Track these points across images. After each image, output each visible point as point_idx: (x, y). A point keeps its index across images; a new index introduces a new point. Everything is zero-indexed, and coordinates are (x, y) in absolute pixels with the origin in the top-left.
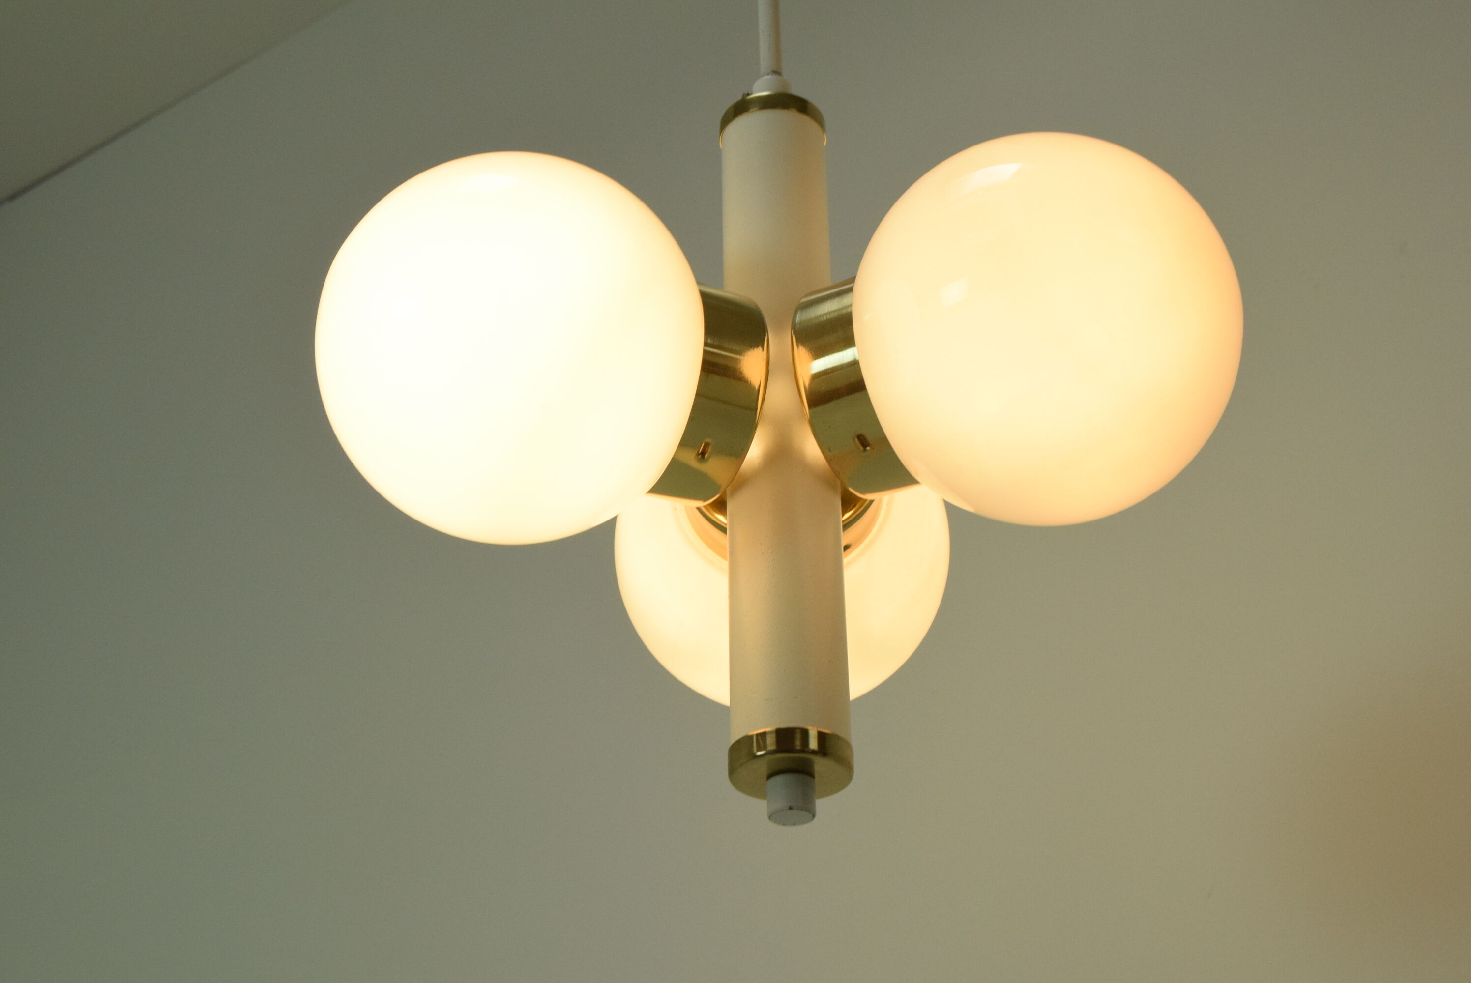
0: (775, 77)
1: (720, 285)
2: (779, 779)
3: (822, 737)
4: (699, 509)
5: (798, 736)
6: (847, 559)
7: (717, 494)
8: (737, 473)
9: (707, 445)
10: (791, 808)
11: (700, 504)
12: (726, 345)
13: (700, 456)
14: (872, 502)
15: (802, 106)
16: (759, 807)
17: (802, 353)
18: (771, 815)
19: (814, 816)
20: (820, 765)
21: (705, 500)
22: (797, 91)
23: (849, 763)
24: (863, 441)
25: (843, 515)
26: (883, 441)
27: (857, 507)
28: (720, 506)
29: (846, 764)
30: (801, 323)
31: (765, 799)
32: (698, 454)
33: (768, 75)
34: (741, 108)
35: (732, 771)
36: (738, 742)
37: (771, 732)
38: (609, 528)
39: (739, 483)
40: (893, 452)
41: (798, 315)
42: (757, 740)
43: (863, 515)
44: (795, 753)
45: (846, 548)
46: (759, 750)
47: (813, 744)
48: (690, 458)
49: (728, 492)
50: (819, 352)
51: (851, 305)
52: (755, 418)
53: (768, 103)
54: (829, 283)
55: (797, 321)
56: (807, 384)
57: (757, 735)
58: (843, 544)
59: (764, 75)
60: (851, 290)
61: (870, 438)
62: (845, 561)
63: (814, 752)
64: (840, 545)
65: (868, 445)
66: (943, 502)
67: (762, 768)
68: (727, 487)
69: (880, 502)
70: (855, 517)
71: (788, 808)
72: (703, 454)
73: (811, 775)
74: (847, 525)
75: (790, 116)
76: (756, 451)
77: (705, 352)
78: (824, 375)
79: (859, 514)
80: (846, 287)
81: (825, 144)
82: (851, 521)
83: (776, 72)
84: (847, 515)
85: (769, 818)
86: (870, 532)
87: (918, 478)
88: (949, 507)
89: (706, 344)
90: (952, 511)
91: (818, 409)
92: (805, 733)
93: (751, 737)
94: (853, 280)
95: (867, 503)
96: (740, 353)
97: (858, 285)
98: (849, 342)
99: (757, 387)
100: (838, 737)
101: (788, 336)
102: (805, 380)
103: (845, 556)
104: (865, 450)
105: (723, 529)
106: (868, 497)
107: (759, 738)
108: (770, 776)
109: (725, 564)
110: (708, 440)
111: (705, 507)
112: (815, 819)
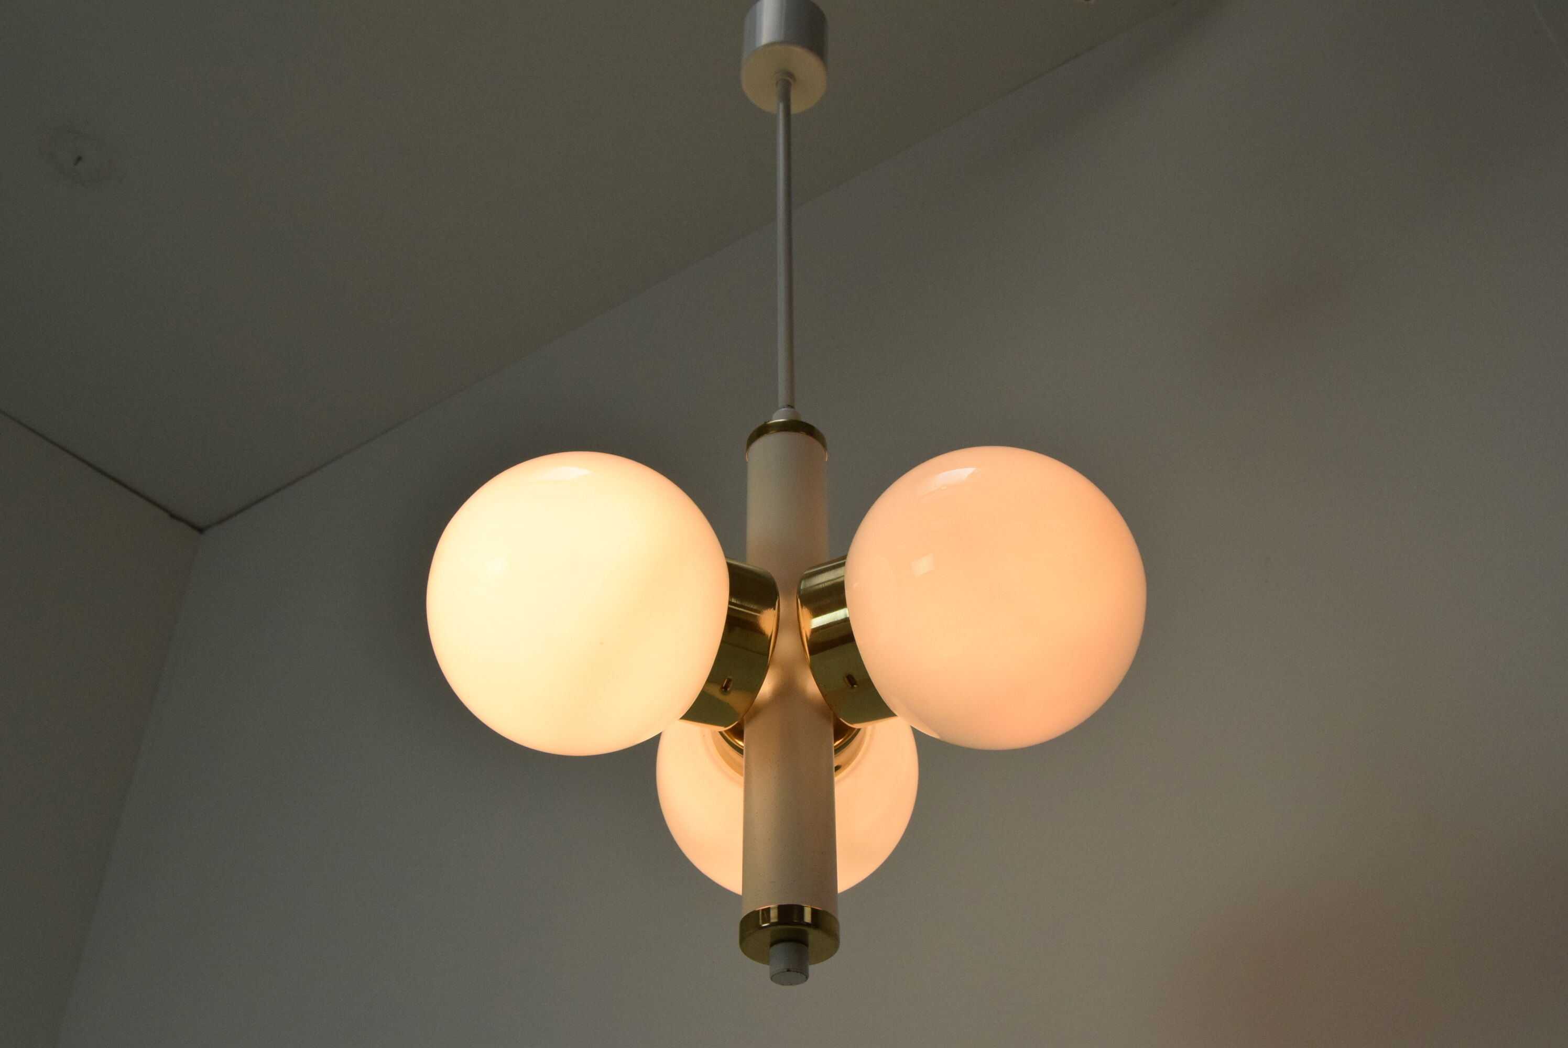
0: (789, 409)
1: (743, 558)
2: (780, 947)
3: (815, 912)
4: (721, 733)
5: (796, 911)
6: (838, 778)
7: (735, 722)
8: (751, 705)
9: (729, 681)
10: (789, 970)
11: (722, 729)
12: (746, 604)
13: (723, 690)
14: (859, 730)
15: (809, 430)
16: (763, 971)
17: (804, 613)
18: (772, 976)
19: (807, 978)
20: (814, 936)
21: (726, 727)
22: (804, 419)
23: (836, 934)
24: (851, 680)
25: (835, 742)
26: (868, 683)
27: (845, 737)
28: (738, 732)
29: (833, 935)
30: (804, 590)
31: (768, 964)
32: (722, 688)
33: (784, 408)
34: (763, 430)
35: (742, 939)
36: (748, 916)
37: (774, 908)
38: (654, 743)
39: (754, 712)
40: (875, 690)
41: (803, 582)
42: (763, 914)
43: (850, 743)
44: (792, 925)
45: (837, 768)
46: (763, 923)
47: (808, 918)
48: (716, 691)
49: (745, 721)
50: (817, 613)
51: (843, 576)
52: (767, 661)
53: (783, 427)
54: (827, 560)
55: (801, 588)
56: (808, 635)
57: (763, 910)
58: (835, 765)
59: (781, 408)
60: (843, 564)
61: (857, 679)
62: (836, 779)
63: (808, 925)
64: (832, 767)
65: (855, 684)
66: (910, 728)
67: (766, 937)
68: (744, 715)
69: (866, 728)
70: (845, 744)
71: (786, 970)
72: (726, 688)
73: (806, 945)
74: (838, 750)
75: (800, 438)
76: (767, 688)
77: (729, 609)
78: (821, 630)
79: (847, 742)
80: (840, 561)
81: (826, 460)
82: (842, 746)
83: (790, 406)
84: (837, 743)
85: (771, 979)
86: (856, 757)
87: (895, 712)
88: (916, 733)
89: (730, 603)
90: (919, 737)
91: (817, 656)
92: (801, 909)
93: (758, 912)
94: (845, 557)
95: (855, 731)
96: (759, 612)
97: (850, 561)
98: (842, 604)
99: (769, 635)
100: (827, 913)
101: (795, 601)
102: (806, 632)
103: (836, 776)
104: (853, 687)
105: (739, 750)
106: (856, 726)
107: (765, 912)
108: (772, 944)
109: (741, 779)
110: (730, 677)
111: (725, 731)
112: (809, 979)
